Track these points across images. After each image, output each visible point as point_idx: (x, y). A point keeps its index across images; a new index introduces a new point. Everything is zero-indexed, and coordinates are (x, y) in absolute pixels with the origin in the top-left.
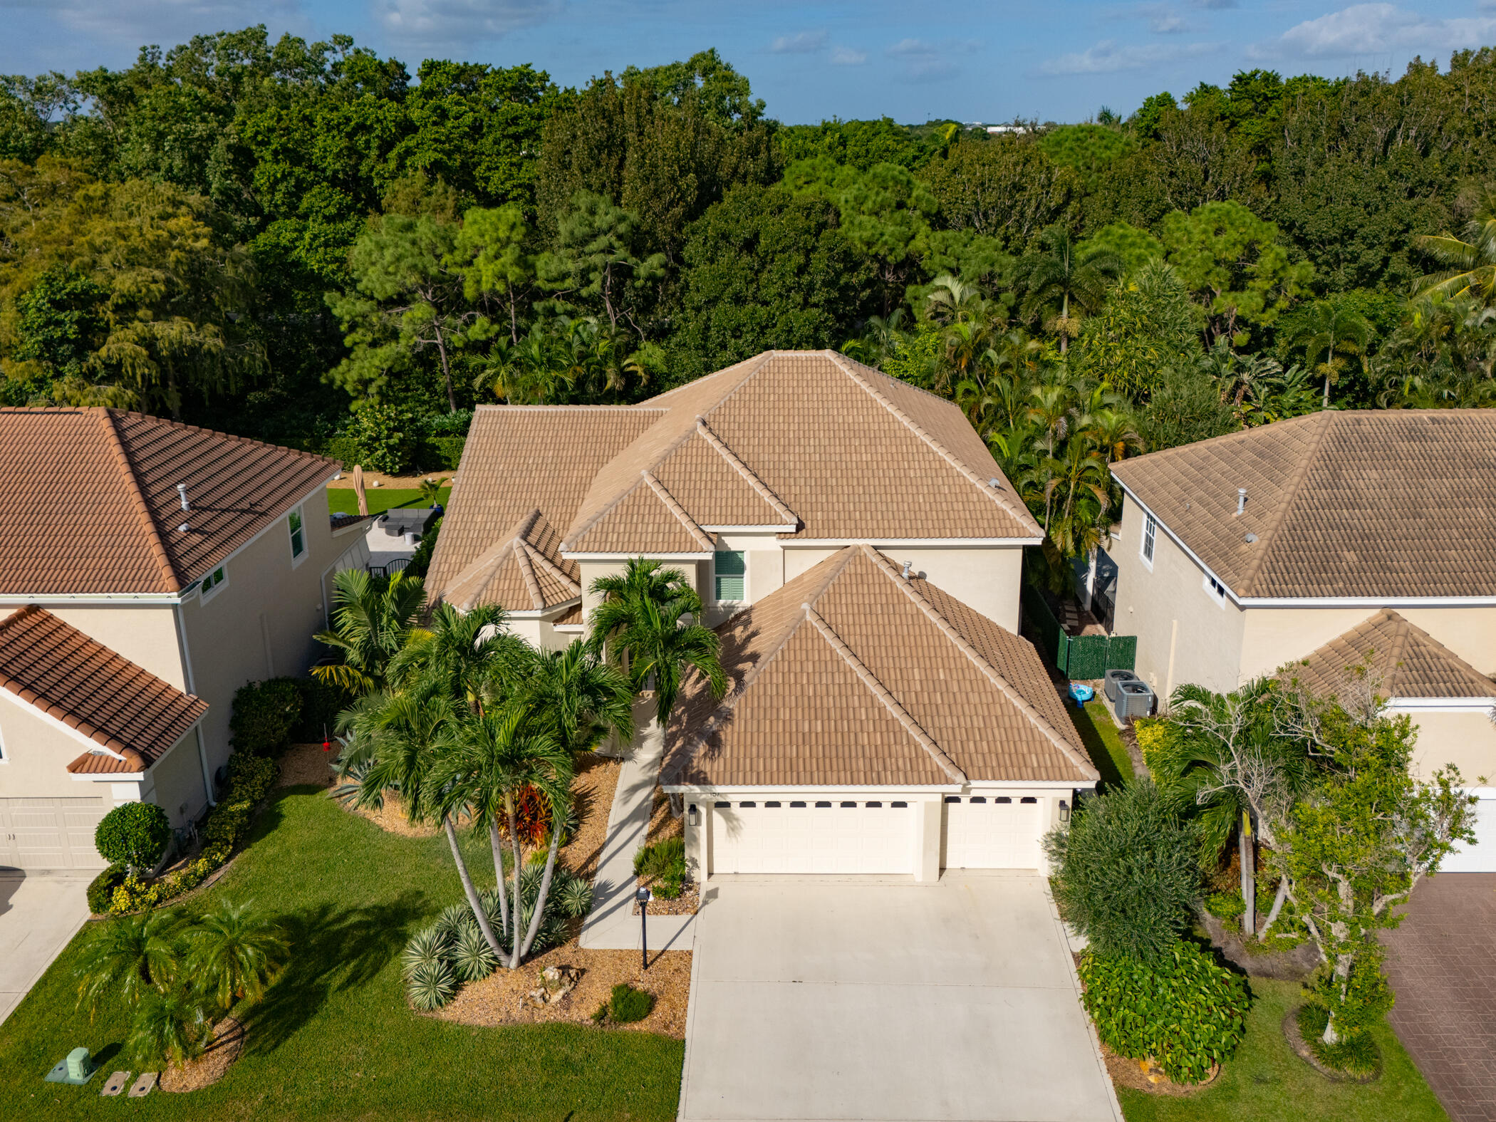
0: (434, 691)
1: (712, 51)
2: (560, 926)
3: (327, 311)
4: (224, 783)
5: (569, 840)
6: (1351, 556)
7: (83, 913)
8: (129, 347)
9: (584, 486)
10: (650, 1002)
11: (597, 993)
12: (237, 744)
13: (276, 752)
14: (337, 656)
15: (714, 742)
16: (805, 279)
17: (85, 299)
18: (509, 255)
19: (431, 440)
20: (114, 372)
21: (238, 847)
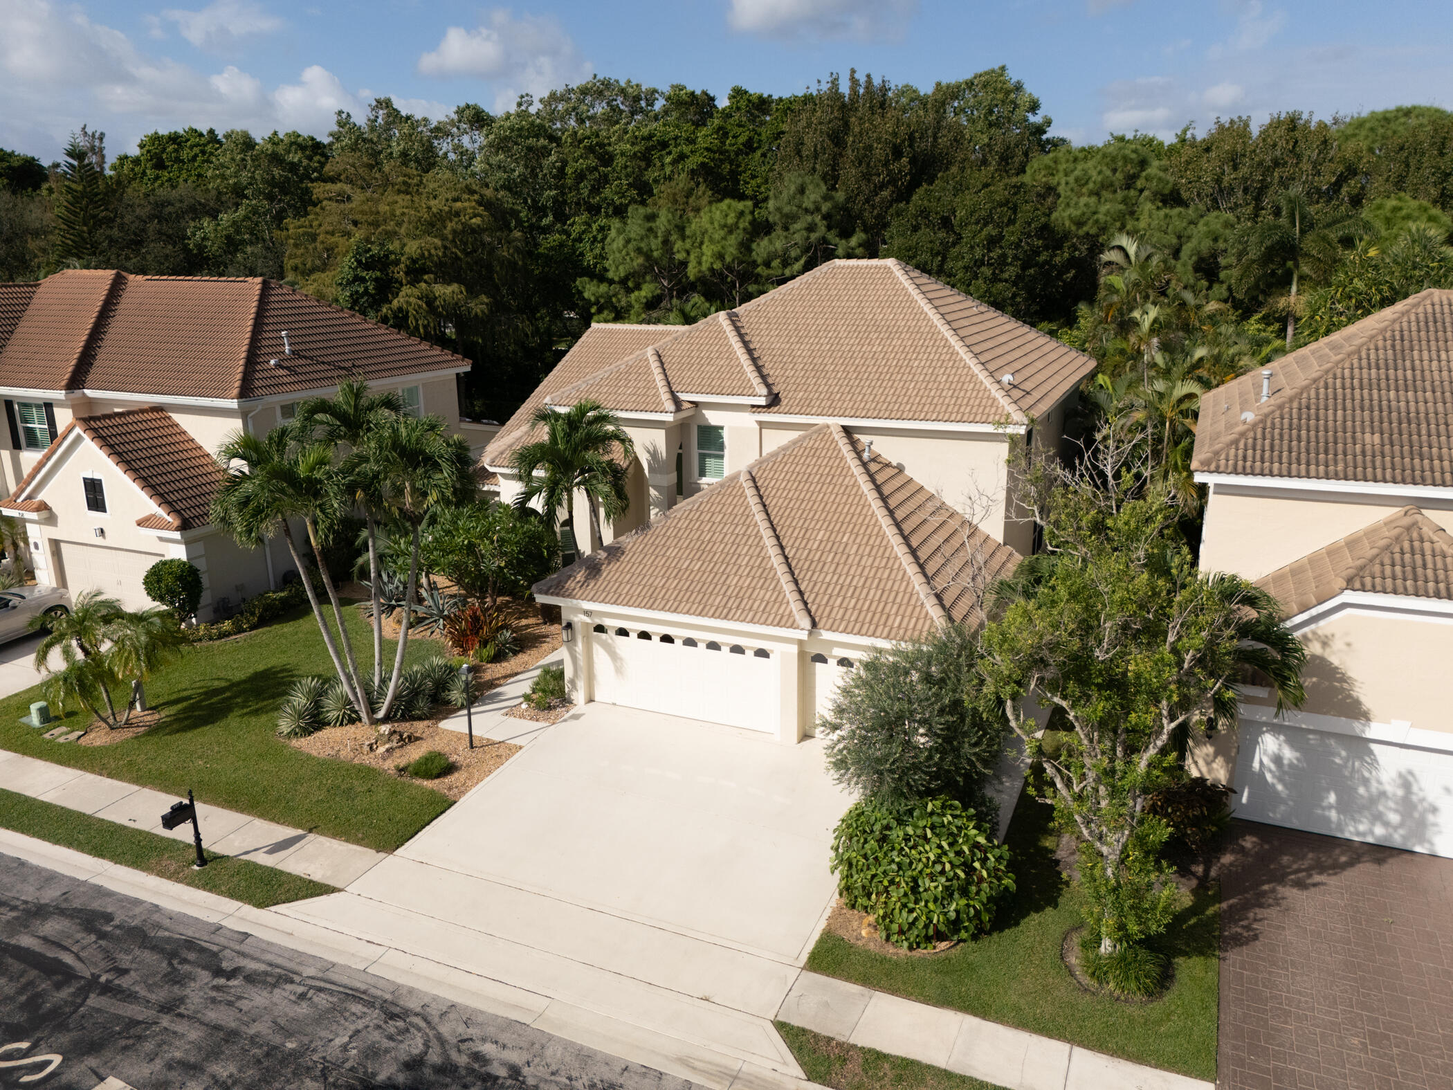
1: (1003, 68)
2: (426, 709)
8: (414, 302)
20: (402, 321)
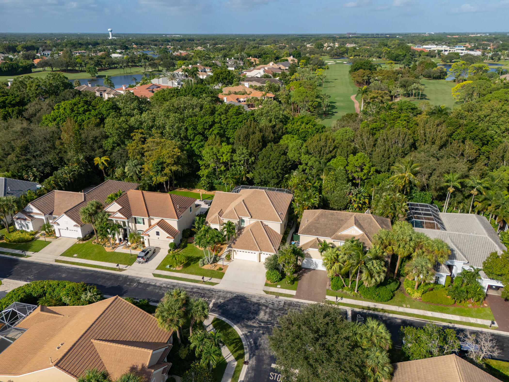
0: (202, 235)
2: (215, 261)
3: (198, 163)
4: (181, 241)
5: (219, 252)
6: (314, 230)
7: (167, 253)
8: (168, 171)
9: (228, 206)
10: (222, 269)
11: (218, 268)
12: (183, 236)
13: (187, 238)
14: (194, 227)
15: (234, 243)
16: (277, 165)
17: (163, 163)
18: (229, 154)
19: (214, 185)
20: (166, 174)
21: (183, 248)
